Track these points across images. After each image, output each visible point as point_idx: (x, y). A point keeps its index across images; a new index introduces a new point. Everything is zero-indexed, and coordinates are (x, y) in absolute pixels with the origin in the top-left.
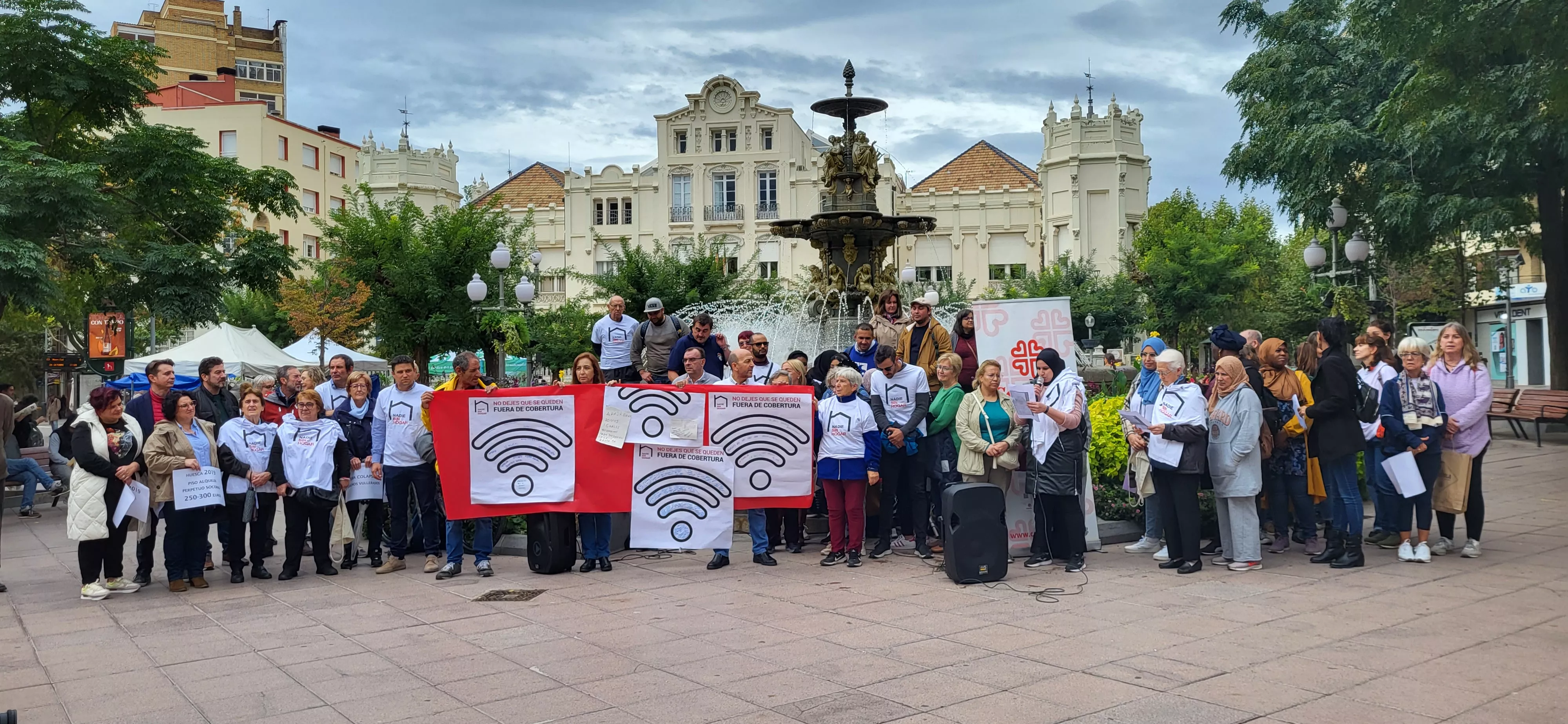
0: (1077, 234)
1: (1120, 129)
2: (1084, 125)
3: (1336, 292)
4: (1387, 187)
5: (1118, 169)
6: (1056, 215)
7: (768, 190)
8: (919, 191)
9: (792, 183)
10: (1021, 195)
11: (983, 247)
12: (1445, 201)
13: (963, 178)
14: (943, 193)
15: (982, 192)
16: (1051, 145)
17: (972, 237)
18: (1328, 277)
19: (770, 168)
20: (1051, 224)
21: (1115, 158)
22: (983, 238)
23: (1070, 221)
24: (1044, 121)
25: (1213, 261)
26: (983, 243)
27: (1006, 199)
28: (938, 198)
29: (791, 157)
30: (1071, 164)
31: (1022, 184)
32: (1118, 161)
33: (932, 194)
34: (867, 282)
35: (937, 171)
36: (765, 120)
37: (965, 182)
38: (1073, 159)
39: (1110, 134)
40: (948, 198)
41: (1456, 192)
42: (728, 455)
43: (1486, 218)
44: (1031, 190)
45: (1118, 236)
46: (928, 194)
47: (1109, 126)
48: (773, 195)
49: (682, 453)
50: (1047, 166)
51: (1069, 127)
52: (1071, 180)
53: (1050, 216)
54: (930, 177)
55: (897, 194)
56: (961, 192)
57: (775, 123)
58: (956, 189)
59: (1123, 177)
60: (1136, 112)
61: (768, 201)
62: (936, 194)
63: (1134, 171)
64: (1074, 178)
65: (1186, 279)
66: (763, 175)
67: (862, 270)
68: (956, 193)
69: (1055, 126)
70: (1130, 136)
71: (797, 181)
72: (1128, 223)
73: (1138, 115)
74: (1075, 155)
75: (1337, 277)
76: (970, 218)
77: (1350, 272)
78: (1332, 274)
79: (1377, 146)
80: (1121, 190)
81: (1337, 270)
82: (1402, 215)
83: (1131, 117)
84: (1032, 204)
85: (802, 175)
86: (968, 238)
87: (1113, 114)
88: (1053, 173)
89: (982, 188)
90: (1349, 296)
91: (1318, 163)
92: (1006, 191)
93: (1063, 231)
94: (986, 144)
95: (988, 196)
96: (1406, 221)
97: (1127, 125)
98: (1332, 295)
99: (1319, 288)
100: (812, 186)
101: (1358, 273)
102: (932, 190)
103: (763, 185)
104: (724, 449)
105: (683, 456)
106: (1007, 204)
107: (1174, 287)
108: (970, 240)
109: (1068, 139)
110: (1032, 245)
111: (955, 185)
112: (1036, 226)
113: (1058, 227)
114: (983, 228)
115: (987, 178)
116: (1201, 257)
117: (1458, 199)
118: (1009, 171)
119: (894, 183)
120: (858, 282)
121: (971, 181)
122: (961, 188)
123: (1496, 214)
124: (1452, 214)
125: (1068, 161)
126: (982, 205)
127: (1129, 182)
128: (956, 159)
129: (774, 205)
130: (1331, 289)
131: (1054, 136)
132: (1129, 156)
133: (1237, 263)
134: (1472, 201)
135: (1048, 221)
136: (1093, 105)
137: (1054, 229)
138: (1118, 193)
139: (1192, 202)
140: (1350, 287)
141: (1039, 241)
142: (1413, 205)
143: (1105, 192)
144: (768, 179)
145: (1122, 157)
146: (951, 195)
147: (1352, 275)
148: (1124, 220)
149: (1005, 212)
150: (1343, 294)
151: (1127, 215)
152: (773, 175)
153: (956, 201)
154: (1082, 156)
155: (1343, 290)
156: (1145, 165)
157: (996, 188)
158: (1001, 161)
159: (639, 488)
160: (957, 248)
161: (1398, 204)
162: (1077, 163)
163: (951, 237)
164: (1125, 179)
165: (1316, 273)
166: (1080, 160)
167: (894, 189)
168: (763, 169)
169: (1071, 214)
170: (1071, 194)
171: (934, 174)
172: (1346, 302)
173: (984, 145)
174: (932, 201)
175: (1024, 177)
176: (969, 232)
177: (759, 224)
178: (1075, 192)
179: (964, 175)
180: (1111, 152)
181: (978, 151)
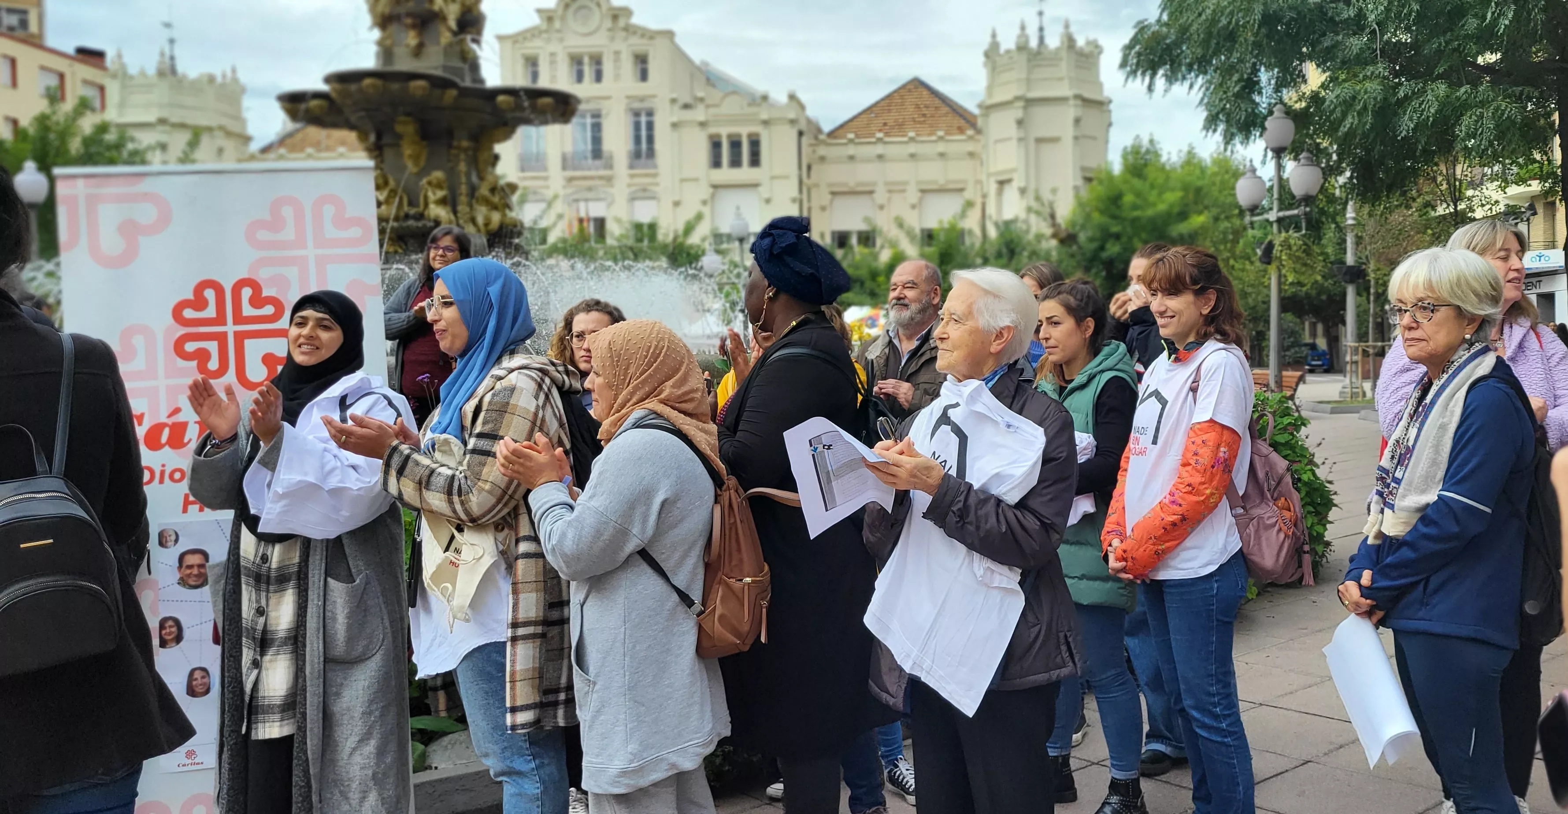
0: (1023, 191)
1: (1075, 64)
2: (1032, 57)
3: (1277, 242)
4: (1343, 77)
5: (1071, 111)
6: (999, 168)
7: (644, 133)
8: (835, 138)
9: (674, 125)
10: (958, 145)
11: (913, 207)
12: (1423, 91)
13: (891, 122)
14: (864, 140)
15: (912, 139)
16: (994, 82)
17: (900, 195)
18: (1267, 220)
19: (646, 105)
20: (992, 180)
21: (1068, 99)
22: (913, 196)
23: (1015, 176)
24: (985, 53)
25: (1150, 212)
26: (913, 202)
27: (941, 148)
28: (857, 147)
29: (673, 91)
30: (1016, 105)
31: (961, 130)
32: (1072, 102)
33: (851, 141)
34: (442, 202)
35: (860, 114)
36: (641, 45)
37: (892, 127)
38: (1017, 98)
39: (1064, 68)
40: (870, 146)
41: (1440, 77)
43: (1481, 116)
44: (971, 138)
45: (1073, 193)
46: (846, 141)
47: (1062, 59)
48: (650, 139)
50: (988, 108)
51: (1014, 60)
52: (1016, 126)
53: (992, 169)
54: (850, 121)
55: (805, 140)
56: (885, 140)
57: (652, 50)
58: (880, 135)
59: (1077, 121)
60: (1094, 43)
61: (644, 147)
62: (856, 141)
63: (1091, 115)
64: (1020, 123)
65: (1117, 237)
66: (637, 114)
67: (430, 183)
68: (880, 140)
69: (998, 58)
70: (1087, 72)
71: (681, 122)
72: (1084, 177)
73: (1097, 47)
74: (1021, 94)
75: (1280, 221)
76: (899, 171)
77: (1295, 212)
78: (1272, 216)
79: (1330, 14)
80: (1076, 138)
81: (1280, 210)
82: (1359, 114)
83: (1087, 50)
84: (972, 155)
85: (686, 115)
86: (894, 195)
87: (1066, 44)
88: (995, 116)
89: (912, 134)
90: (1295, 248)
91: (1242, 39)
92: (941, 138)
93: (1006, 187)
94: (920, 82)
95: (919, 145)
96: (1366, 123)
97: (1084, 59)
98: (1270, 246)
99: (1254, 237)
100: (699, 128)
101: (1306, 214)
102: (851, 136)
103: (637, 126)
106: (941, 155)
107: (1102, 248)
108: (896, 197)
109: (1013, 75)
110: (972, 205)
111: (880, 131)
112: (976, 181)
113: (1001, 182)
114: (913, 184)
115: (920, 123)
116: (1135, 207)
117: (1442, 88)
118: (946, 115)
119: (803, 125)
120: (426, 205)
121: (900, 127)
122: (887, 134)
123: (1497, 109)
124: (1432, 111)
125: (1012, 102)
126: (913, 156)
127: (1085, 128)
128: (883, 99)
129: (651, 152)
130: (1269, 238)
131: (997, 70)
132: (1085, 96)
133: (1183, 215)
134: (1463, 90)
135: (989, 175)
136: (1044, 33)
137: (997, 185)
138: (1071, 142)
140: (1296, 235)
141: (980, 200)
142: (1375, 99)
143: (1055, 140)
144: (644, 119)
145: (1077, 97)
146: (875, 143)
147: (1297, 216)
148: (1079, 175)
149: (940, 164)
150: (1286, 245)
151: (1083, 169)
152: (650, 113)
153: (879, 149)
154: (1030, 95)
155: (1286, 240)
156: (1105, 108)
157: (930, 134)
158: (937, 102)
160: (881, 207)
161: (1354, 98)
162: (1023, 104)
163: (874, 195)
164: (1080, 124)
165: (1253, 215)
166: (1027, 101)
167: (801, 134)
168: (637, 105)
169: (1016, 166)
170: (1017, 143)
171: (855, 117)
172: (1290, 256)
173: (917, 84)
174: (851, 150)
175: (962, 123)
176: (896, 188)
177: (632, 176)
178: (1020, 140)
179: (891, 118)
180: (1064, 90)
181: (910, 91)
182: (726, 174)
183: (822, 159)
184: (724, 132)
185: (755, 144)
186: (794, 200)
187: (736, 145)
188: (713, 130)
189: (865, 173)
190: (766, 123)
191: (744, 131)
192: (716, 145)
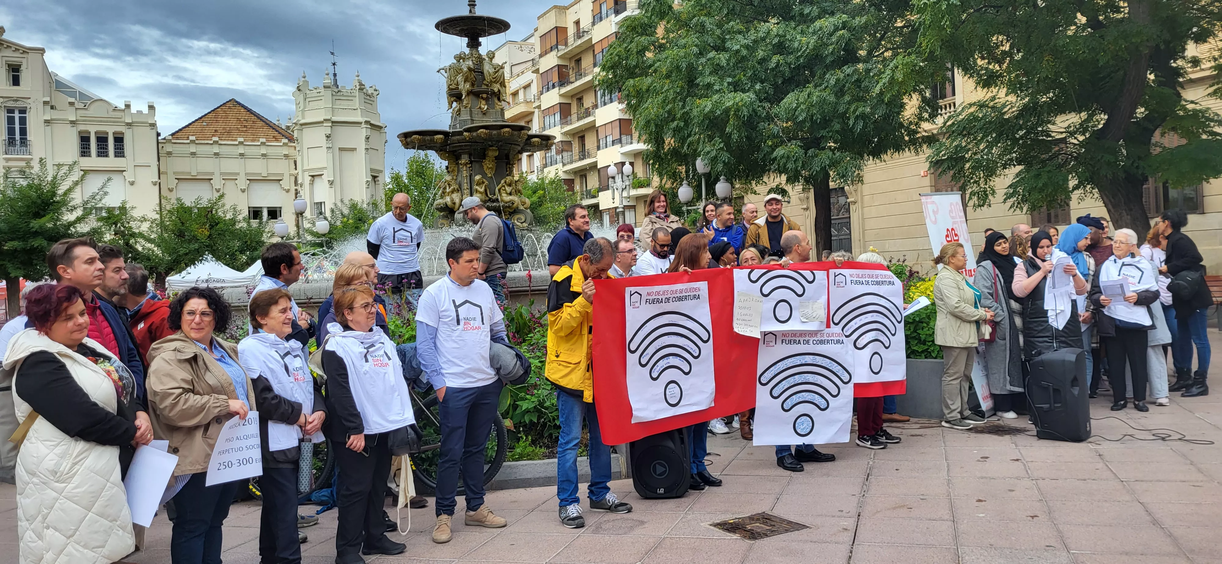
0: (331, 183)
1: (363, 100)
2: (334, 93)
5: (363, 132)
6: (311, 166)
7: (17, 126)
8: (177, 138)
9: (47, 122)
10: (279, 148)
11: (243, 191)
13: (220, 130)
14: (203, 142)
15: (241, 143)
16: (305, 107)
17: (233, 182)
19: (20, 104)
20: (306, 174)
21: (361, 123)
22: (242, 183)
23: (325, 172)
24: (298, 87)
26: (243, 188)
27: (263, 150)
28: (199, 146)
29: (44, 96)
30: (325, 125)
31: (277, 140)
32: (363, 125)
33: (193, 142)
35: (194, 122)
36: (14, 57)
37: (223, 134)
38: (326, 120)
39: (356, 102)
40: (208, 146)
42: (847, 336)
44: (285, 144)
45: (365, 186)
46: (188, 141)
47: (355, 97)
48: (23, 132)
49: (807, 338)
50: (302, 125)
51: (321, 94)
52: (325, 138)
53: (305, 167)
54: (187, 126)
56: (220, 142)
57: (24, 62)
58: (216, 139)
59: (367, 138)
60: (374, 87)
61: (18, 136)
62: (197, 142)
63: (375, 134)
64: (328, 137)
66: (10, 111)
68: (216, 142)
69: (308, 92)
70: (369, 106)
71: (52, 120)
72: (372, 176)
73: (376, 90)
74: (329, 117)
76: (231, 166)
80: (367, 149)
83: (371, 91)
84: (286, 156)
85: (55, 115)
86: (228, 183)
87: (358, 87)
88: (307, 131)
89: (241, 140)
92: (263, 144)
93: (317, 180)
94: (237, 102)
95: (247, 147)
97: (368, 97)
100: (70, 125)
102: (192, 138)
103: (11, 121)
104: (842, 330)
105: (808, 342)
106: (264, 155)
108: (229, 184)
109: (321, 104)
110: (288, 191)
111: (214, 135)
112: (291, 175)
113: (313, 176)
114: (242, 174)
115: (244, 132)
118: (262, 127)
121: (228, 133)
122: (220, 138)
125: (322, 122)
126: (242, 155)
127: (373, 143)
128: (210, 113)
129: (24, 141)
131: (308, 100)
132: (372, 122)
135: (304, 171)
136: (337, 78)
137: (310, 178)
138: (364, 152)
139: (428, 162)
141: (293, 188)
143: (353, 150)
144: (17, 115)
145: (367, 122)
146: (212, 144)
148: (369, 174)
149: (261, 162)
151: (372, 170)
152: (23, 111)
153: (216, 149)
154: (335, 119)
156: (382, 131)
157: (253, 141)
158: (253, 117)
159: (764, 380)
162: (330, 124)
163: (212, 181)
164: (370, 140)
166: (333, 122)
168: (11, 104)
169: (325, 166)
170: (326, 150)
171: (190, 124)
173: (234, 103)
174: (193, 148)
175: (276, 134)
176: (230, 178)
177: (8, 160)
178: (328, 148)
179: (220, 126)
180: (358, 117)
181: (229, 107)
182: (93, 161)
183: (169, 154)
184: (92, 130)
185: (119, 140)
186: (155, 184)
187: (102, 140)
188: (82, 128)
189: (204, 166)
190: (129, 125)
191: (111, 130)
192: (84, 140)
